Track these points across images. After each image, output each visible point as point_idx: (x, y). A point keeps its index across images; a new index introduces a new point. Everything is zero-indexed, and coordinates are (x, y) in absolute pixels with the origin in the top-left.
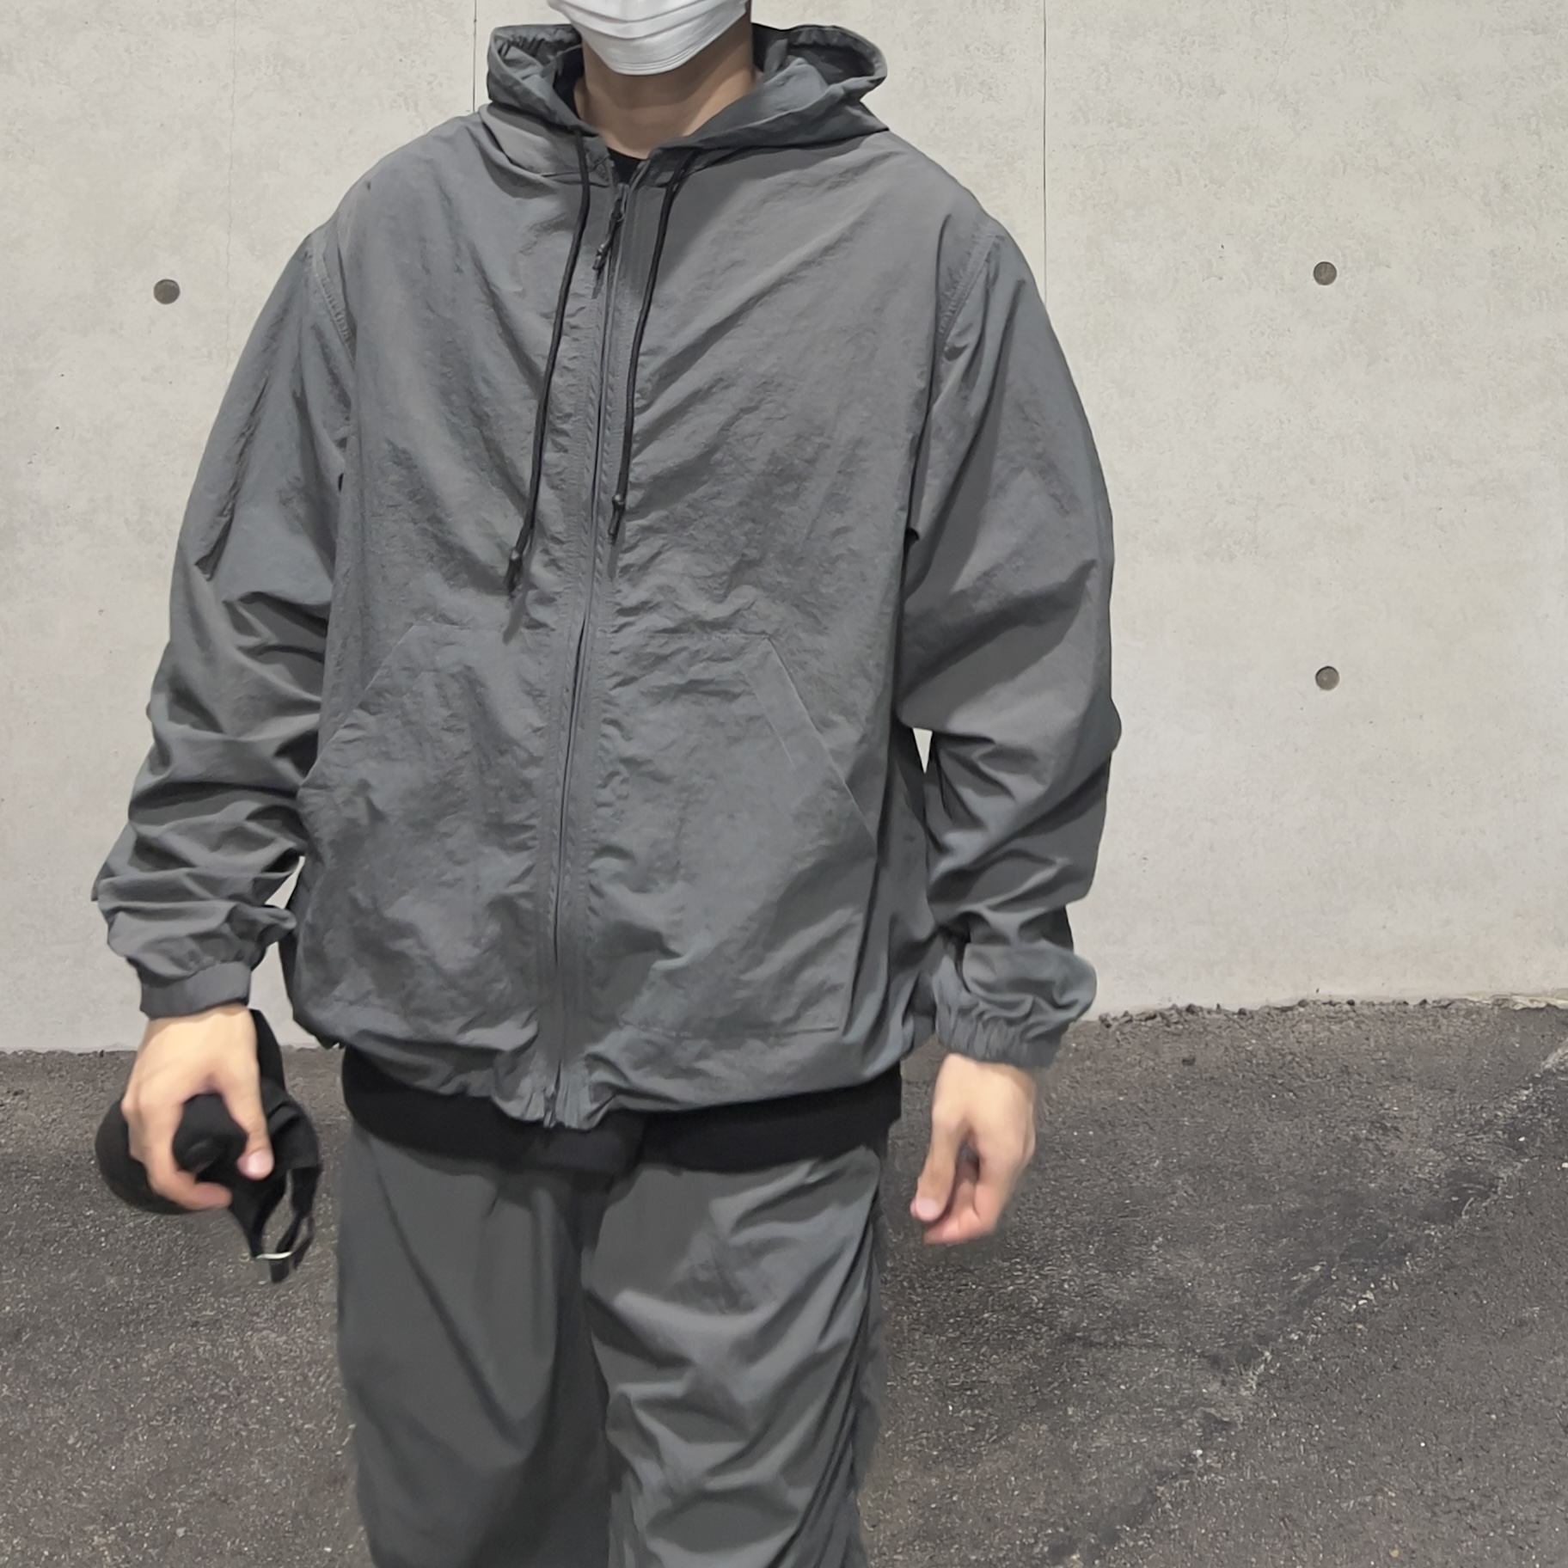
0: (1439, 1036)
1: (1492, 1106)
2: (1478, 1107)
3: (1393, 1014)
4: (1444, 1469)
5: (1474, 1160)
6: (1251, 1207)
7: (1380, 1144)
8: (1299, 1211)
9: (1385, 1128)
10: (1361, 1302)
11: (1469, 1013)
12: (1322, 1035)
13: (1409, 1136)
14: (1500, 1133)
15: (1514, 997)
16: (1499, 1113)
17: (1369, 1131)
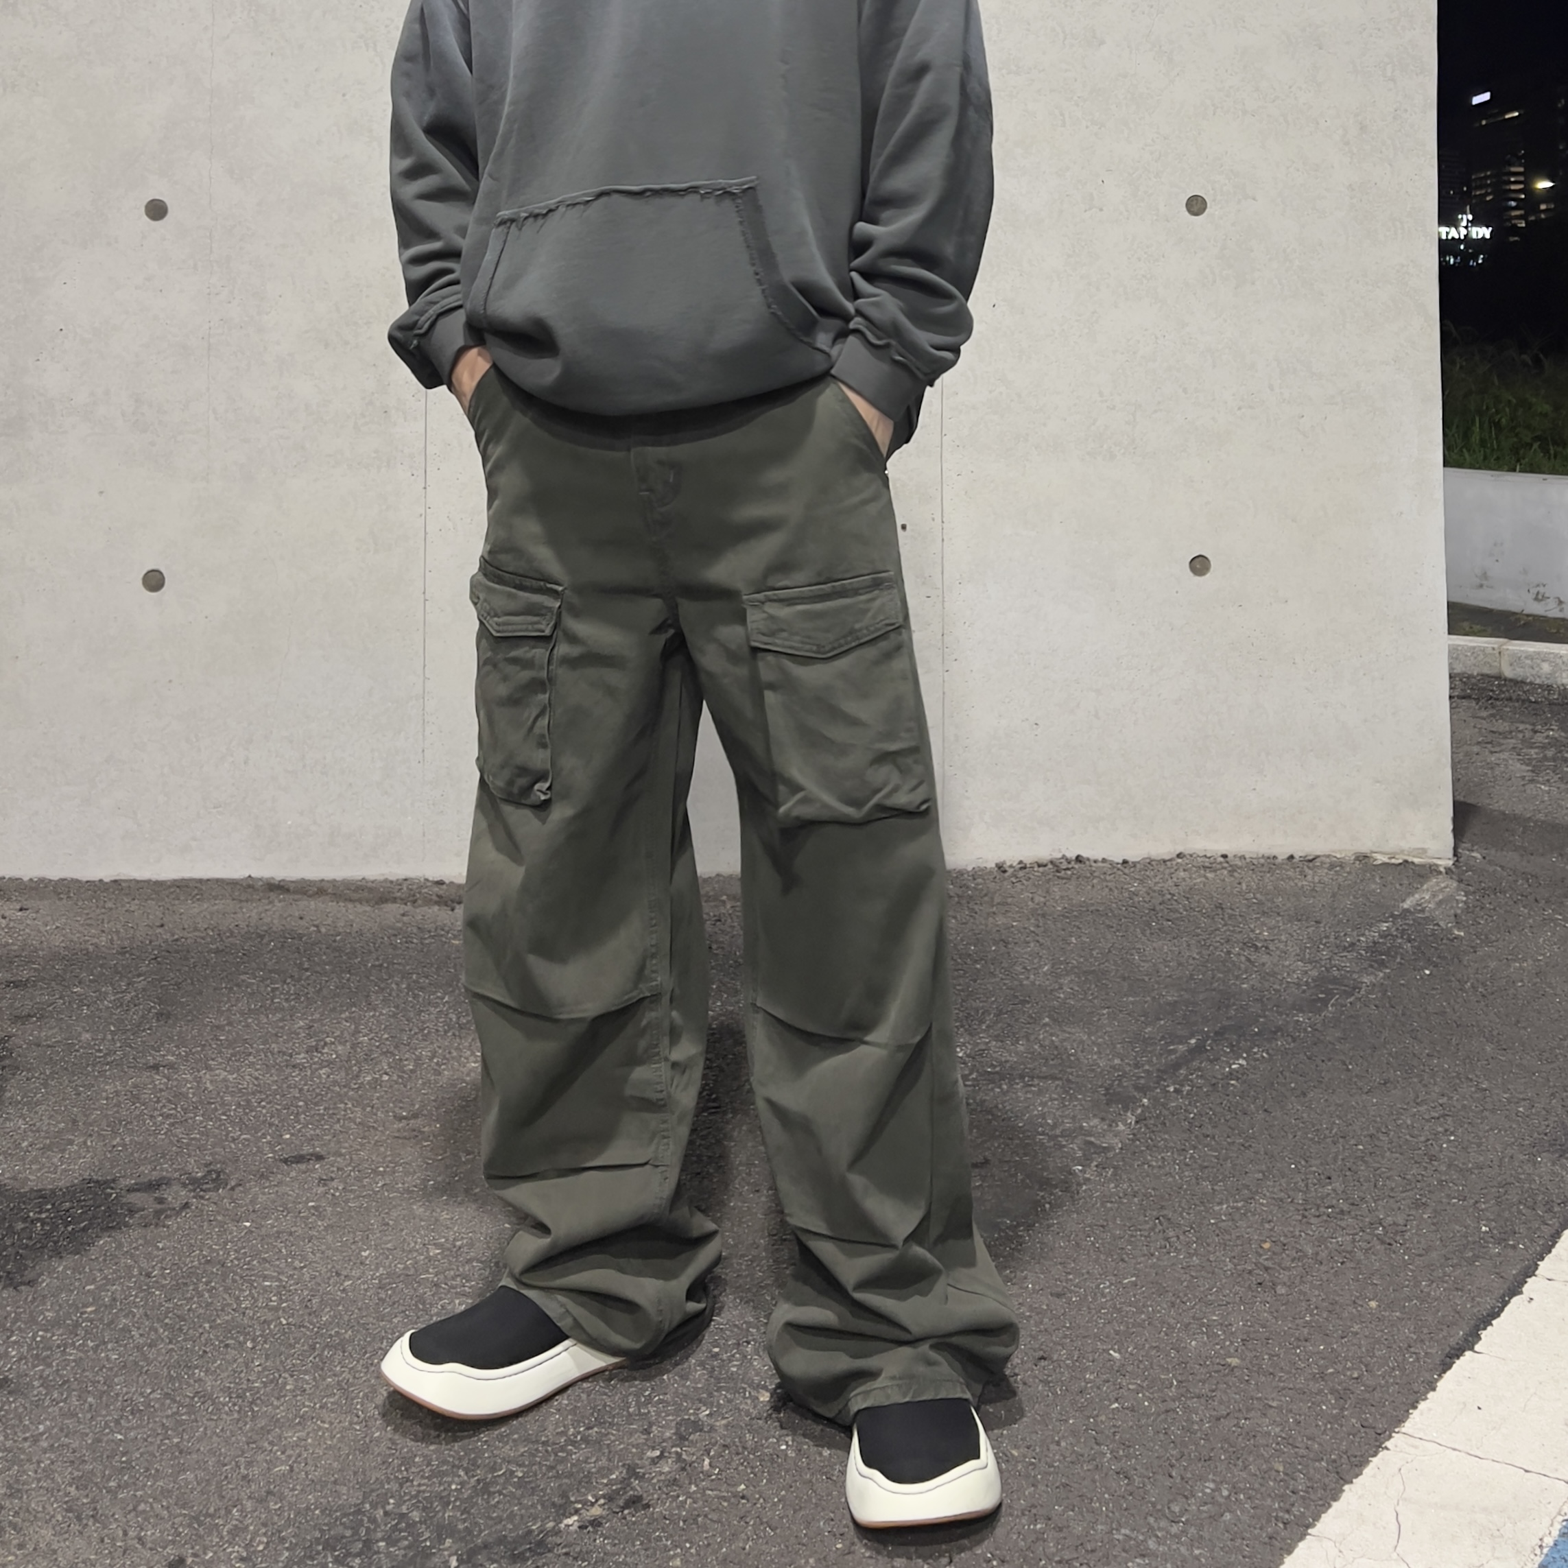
0: (1305, 883)
1: (1355, 933)
2: (1342, 934)
3: (1263, 865)
4: (1315, 1185)
5: (1338, 970)
6: (1131, 999)
7: (1252, 958)
8: (1176, 1002)
9: (1256, 948)
10: (1234, 1066)
11: (1332, 866)
12: (1198, 880)
13: (1278, 952)
14: (1363, 952)
15: (1374, 855)
16: (1362, 939)
17: (1242, 949)
